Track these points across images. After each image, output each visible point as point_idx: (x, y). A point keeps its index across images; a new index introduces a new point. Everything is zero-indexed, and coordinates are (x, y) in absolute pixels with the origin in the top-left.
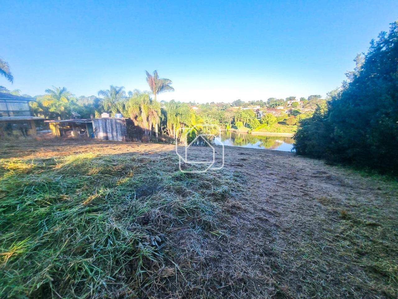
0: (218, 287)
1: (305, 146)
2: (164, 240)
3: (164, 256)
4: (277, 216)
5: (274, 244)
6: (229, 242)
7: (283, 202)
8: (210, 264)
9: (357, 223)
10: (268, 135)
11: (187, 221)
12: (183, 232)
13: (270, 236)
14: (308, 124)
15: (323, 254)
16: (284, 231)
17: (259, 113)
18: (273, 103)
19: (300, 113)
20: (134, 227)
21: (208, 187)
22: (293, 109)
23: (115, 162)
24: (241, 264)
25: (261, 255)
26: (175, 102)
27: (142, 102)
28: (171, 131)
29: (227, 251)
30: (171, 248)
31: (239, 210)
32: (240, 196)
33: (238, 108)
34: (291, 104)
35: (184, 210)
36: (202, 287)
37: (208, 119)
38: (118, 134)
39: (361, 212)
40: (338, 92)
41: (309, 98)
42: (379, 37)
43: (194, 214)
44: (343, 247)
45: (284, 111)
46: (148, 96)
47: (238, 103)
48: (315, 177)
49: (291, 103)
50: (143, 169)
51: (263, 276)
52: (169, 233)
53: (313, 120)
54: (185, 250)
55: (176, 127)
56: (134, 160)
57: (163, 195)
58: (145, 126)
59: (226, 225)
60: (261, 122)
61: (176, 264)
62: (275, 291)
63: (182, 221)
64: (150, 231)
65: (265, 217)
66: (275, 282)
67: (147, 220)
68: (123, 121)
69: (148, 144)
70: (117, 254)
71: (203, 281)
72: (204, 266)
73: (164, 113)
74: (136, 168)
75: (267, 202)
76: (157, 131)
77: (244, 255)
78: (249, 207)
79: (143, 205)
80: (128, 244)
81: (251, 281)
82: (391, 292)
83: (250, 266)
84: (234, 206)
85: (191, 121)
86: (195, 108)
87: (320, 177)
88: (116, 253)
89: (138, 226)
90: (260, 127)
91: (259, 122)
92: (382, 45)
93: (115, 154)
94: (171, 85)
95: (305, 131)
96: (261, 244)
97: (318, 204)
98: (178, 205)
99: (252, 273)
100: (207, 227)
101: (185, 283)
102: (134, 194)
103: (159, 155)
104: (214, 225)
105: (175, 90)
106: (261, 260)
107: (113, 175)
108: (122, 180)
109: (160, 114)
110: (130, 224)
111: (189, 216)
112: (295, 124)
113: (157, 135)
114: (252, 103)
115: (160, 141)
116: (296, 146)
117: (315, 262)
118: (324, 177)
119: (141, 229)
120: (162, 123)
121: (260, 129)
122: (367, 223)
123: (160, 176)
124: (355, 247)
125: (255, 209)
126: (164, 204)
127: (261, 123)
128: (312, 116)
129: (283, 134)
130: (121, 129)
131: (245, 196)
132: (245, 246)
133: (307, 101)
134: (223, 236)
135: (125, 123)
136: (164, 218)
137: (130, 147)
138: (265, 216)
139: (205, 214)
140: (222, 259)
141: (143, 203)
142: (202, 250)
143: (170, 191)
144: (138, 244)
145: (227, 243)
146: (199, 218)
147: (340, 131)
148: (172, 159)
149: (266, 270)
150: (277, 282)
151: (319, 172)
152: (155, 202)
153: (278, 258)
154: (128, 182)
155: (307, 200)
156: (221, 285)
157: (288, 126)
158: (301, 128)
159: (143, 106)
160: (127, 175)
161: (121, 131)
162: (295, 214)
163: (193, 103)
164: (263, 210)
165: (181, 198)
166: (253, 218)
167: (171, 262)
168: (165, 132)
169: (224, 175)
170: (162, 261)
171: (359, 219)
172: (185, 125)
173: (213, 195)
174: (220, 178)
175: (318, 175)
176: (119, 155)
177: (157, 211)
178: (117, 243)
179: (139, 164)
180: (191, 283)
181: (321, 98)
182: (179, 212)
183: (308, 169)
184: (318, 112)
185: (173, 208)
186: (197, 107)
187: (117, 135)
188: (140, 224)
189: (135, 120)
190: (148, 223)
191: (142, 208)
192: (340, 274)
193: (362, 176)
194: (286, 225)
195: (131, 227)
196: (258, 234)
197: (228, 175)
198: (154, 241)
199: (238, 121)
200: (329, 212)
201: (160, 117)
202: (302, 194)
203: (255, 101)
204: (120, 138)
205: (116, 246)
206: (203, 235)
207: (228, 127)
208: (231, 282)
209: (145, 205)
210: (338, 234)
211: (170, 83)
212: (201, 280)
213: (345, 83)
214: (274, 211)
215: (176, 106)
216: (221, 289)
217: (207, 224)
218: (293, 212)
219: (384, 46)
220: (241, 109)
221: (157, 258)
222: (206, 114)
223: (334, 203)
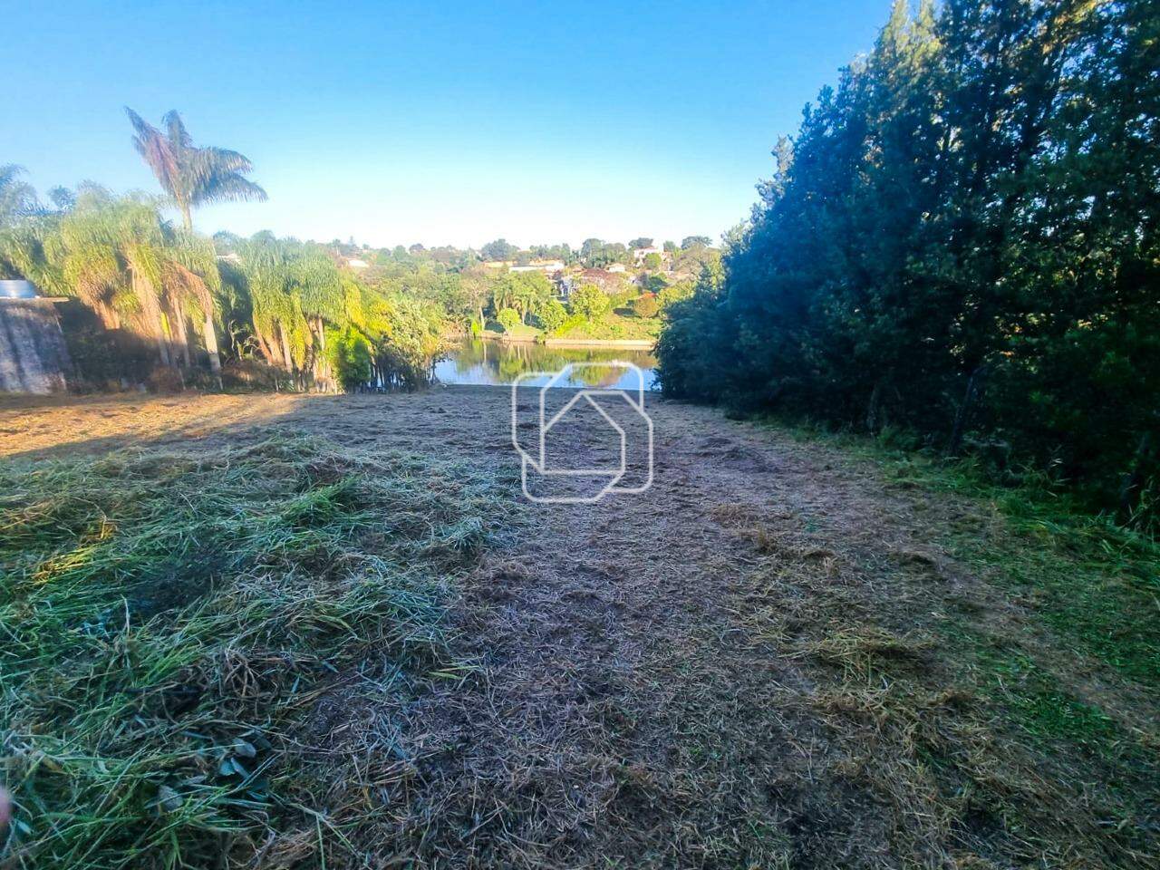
0: (463, 833)
1: (681, 374)
2: (269, 744)
3: (270, 800)
4: (617, 580)
5: (613, 657)
6: (491, 689)
7: (631, 536)
8: (434, 773)
9: (787, 557)
10: (590, 347)
11: (350, 657)
12: (341, 699)
13: (602, 640)
14: (686, 315)
15: (725, 649)
16: (636, 616)
17: (561, 282)
18: (598, 255)
19: (666, 285)
20: (132, 733)
21: (416, 531)
22: (649, 272)
23: (18, 492)
24: (528, 743)
25: (581, 700)
26: (274, 239)
27: (129, 234)
28: (273, 345)
29: (486, 717)
30: (296, 764)
31: (518, 585)
32: (519, 542)
33: (499, 265)
34: (644, 260)
35: (339, 624)
36: (412, 854)
37: (405, 301)
38: (25, 365)
39: (796, 530)
40: (744, 233)
41: (686, 243)
42: (819, 99)
43: (373, 628)
44: (760, 623)
45: (627, 278)
46: (151, 213)
47: (498, 251)
48: (705, 455)
49: (643, 256)
50: (158, 504)
51: (584, 758)
52: (287, 716)
53: (695, 305)
54: (348, 756)
55: (292, 331)
56: (112, 472)
57: (249, 588)
58: (157, 330)
59: (481, 638)
60: (570, 311)
61: (317, 814)
62: (615, 786)
63: (331, 662)
64: (207, 729)
65: (588, 590)
66: (616, 763)
67: (191, 691)
68: (43, 311)
69: (180, 400)
70: (60, 862)
71: (413, 834)
72: (416, 786)
73: (233, 279)
74: (127, 502)
75: (594, 544)
76: (212, 345)
77: (537, 713)
78: (544, 568)
79: (172, 640)
80: (112, 806)
81: (556, 781)
82: (847, 699)
83: (551, 742)
84: (504, 576)
85: (348, 309)
86: (357, 264)
87: (715, 455)
88: (57, 858)
89: (153, 725)
90: (567, 324)
91: (564, 310)
92: (825, 122)
93: (17, 451)
94: (250, 177)
95: (678, 335)
96: (577, 667)
97: (712, 527)
98: (312, 611)
99: (556, 758)
100: (421, 660)
101: (355, 861)
102: (123, 609)
103: (231, 437)
104: (441, 649)
105: (269, 195)
106: (581, 715)
107: (10, 548)
108: (57, 561)
109: (217, 284)
110: (117, 728)
111: (357, 641)
112: (657, 315)
113: (216, 360)
114: (541, 253)
115: (231, 385)
116: (662, 375)
117: (705, 679)
118: (723, 454)
119: (168, 732)
120: (232, 317)
121: (568, 329)
122: (806, 553)
123: (238, 518)
124: (785, 617)
125: (562, 570)
126: (261, 620)
127: (568, 313)
128: (692, 294)
129: (628, 342)
130: (37, 344)
131: (534, 538)
132: (537, 687)
133: (681, 253)
134: (473, 674)
135: (55, 320)
136: (261, 669)
137: (94, 417)
138: (588, 586)
139: (412, 621)
140: (471, 746)
141: (171, 633)
142: (407, 740)
143: (279, 570)
144: (154, 792)
145: (484, 693)
146: (394, 638)
147: (753, 335)
148: (282, 453)
149: (592, 737)
150: (621, 761)
151: (712, 442)
152: (220, 618)
153: (623, 694)
154: (92, 563)
155: (689, 519)
156: (471, 824)
157: (640, 321)
158: (669, 327)
159: (136, 251)
160: (82, 538)
161: (38, 354)
162: (661, 564)
163: (347, 246)
164: (582, 569)
165: (324, 585)
166: (556, 599)
167: (301, 811)
168: (247, 350)
169: (468, 483)
170: (265, 819)
171: (791, 548)
172: (326, 322)
173: (437, 552)
174: (455, 494)
175: (711, 449)
176: (36, 456)
177: (230, 649)
178: (55, 820)
179: (140, 486)
180: (377, 854)
181: (710, 246)
182: (321, 635)
183: (690, 437)
184: (705, 283)
185: (294, 627)
186: (364, 259)
187: (20, 370)
188: (162, 716)
189: (102, 305)
190: (199, 703)
191: (166, 654)
192: (756, 690)
193: (798, 440)
194: (641, 599)
195: (121, 738)
196: (570, 642)
197: (482, 482)
198: (227, 759)
199: (505, 306)
200: (734, 543)
201: (219, 296)
202: (677, 505)
203: (550, 247)
204: (40, 384)
205: (53, 832)
206: (408, 689)
207: (474, 327)
208: (500, 805)
209: (178, 641)
210: (752, 595)
211: (244, 168)
212: (406, 833)
213: (756, 208)
214: (611, 568)
215: (282, 253)
216: (472, 836)
217: (419, 652)
218: (655, 559)
219: (829, 124)
220: (511, 269)
221: (243, 817)
222: (399, 283)
223: (744, 517)
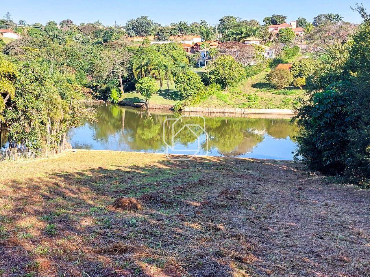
17: (199, 54)
33: (141, 39)
34: (277, 35)
47: (140, 27)
49: (277, 32)
86: (9, 36)
91: (201, 80)
114: (181, 29)
121: (203, 97)
127: (205, 82)
157: (275, 91)
199: (143, 75)
220: (152, 43)
